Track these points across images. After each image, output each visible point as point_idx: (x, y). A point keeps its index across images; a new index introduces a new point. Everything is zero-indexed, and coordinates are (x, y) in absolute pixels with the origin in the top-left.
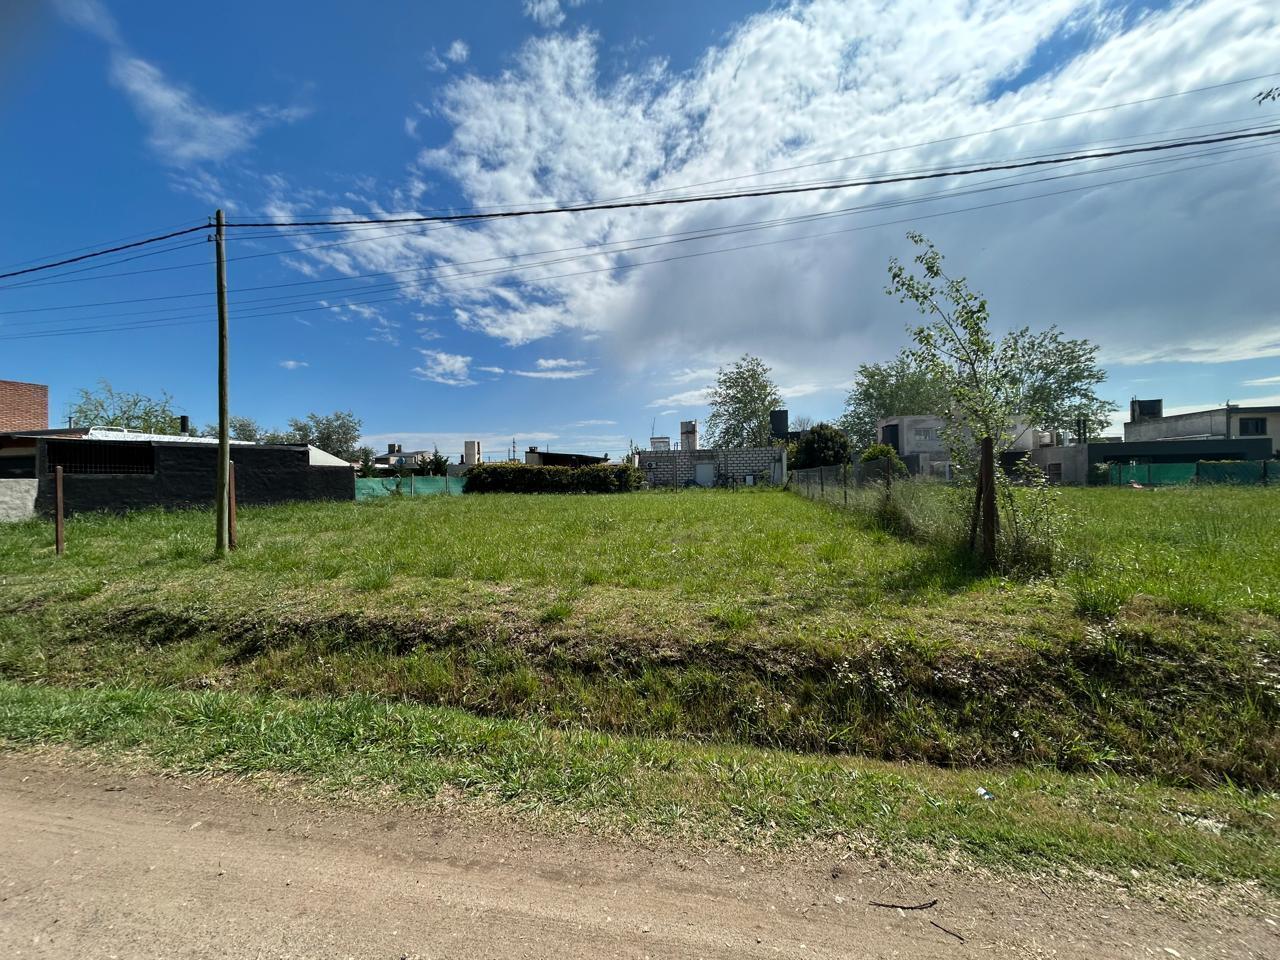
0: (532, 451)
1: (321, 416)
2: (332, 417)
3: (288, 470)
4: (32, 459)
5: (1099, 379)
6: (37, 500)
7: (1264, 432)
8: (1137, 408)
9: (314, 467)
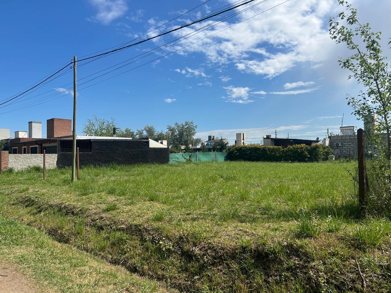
0: (268, 137)
1: (180, 124)
2: (184, 124)
3: (141, 150)
4: (56, 147)
6: (57, 161)
9: (150, 148)
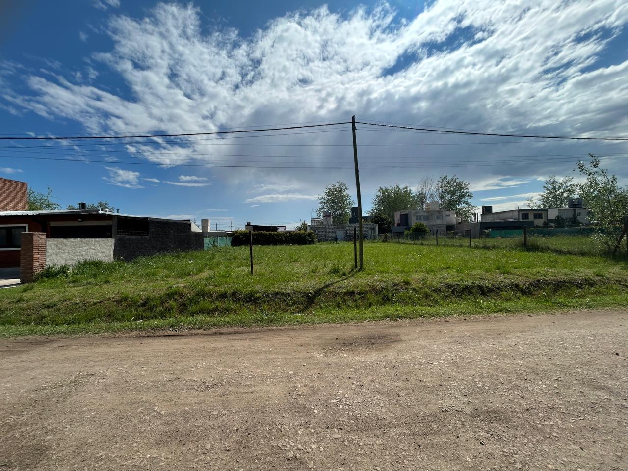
0: (248, 224)
3: (186, 234)
4: (111, 227)
5: (471, 197)
6: (114, 251)
7: (528, 218)
8: (484, 209)
9: (193, 232)
